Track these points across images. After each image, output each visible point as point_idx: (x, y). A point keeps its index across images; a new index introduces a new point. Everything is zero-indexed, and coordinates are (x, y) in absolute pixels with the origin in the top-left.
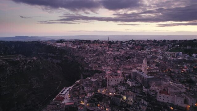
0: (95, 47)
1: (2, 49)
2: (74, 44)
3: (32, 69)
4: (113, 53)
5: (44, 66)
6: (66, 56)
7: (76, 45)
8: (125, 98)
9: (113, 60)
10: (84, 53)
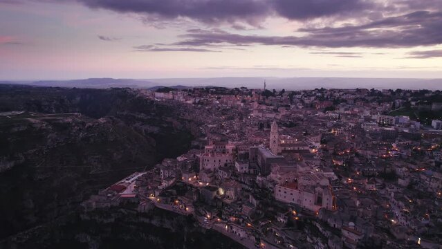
0: (230, 103)
1: (55, 102)
2: (190, 95)
3: (92, 140)
4: (260, 115)
5: (118, 136)
6: (169, 119)
7: (194, 97)
8: (222, 192)
9: (257, 129)
10: (205, 114)
